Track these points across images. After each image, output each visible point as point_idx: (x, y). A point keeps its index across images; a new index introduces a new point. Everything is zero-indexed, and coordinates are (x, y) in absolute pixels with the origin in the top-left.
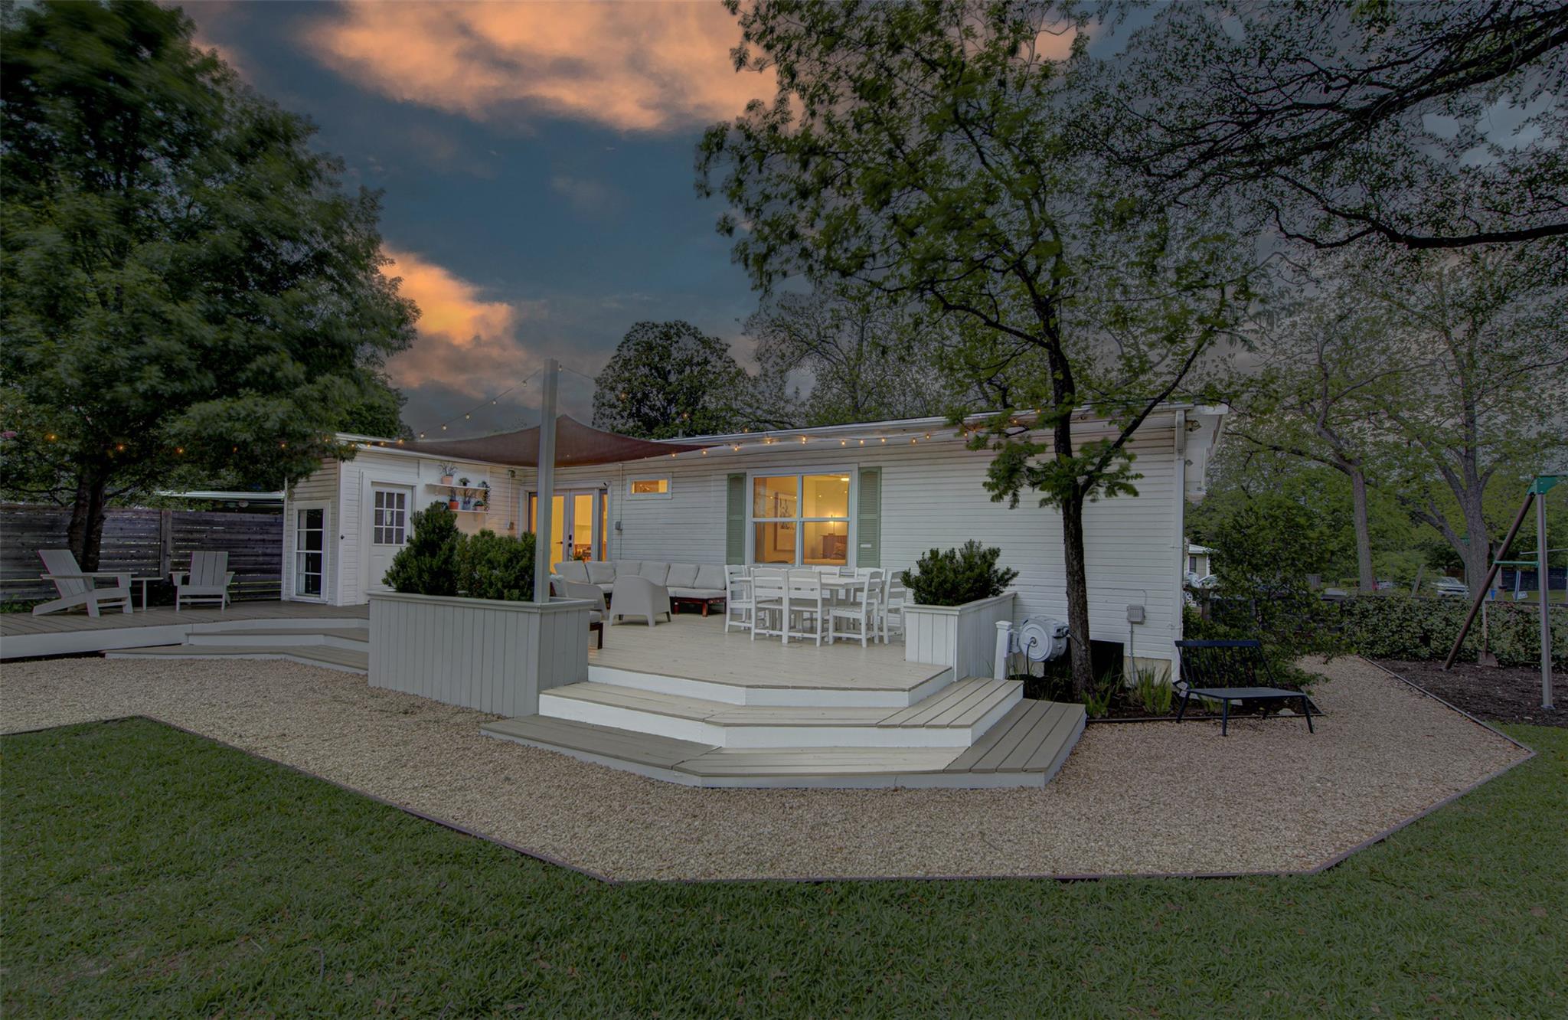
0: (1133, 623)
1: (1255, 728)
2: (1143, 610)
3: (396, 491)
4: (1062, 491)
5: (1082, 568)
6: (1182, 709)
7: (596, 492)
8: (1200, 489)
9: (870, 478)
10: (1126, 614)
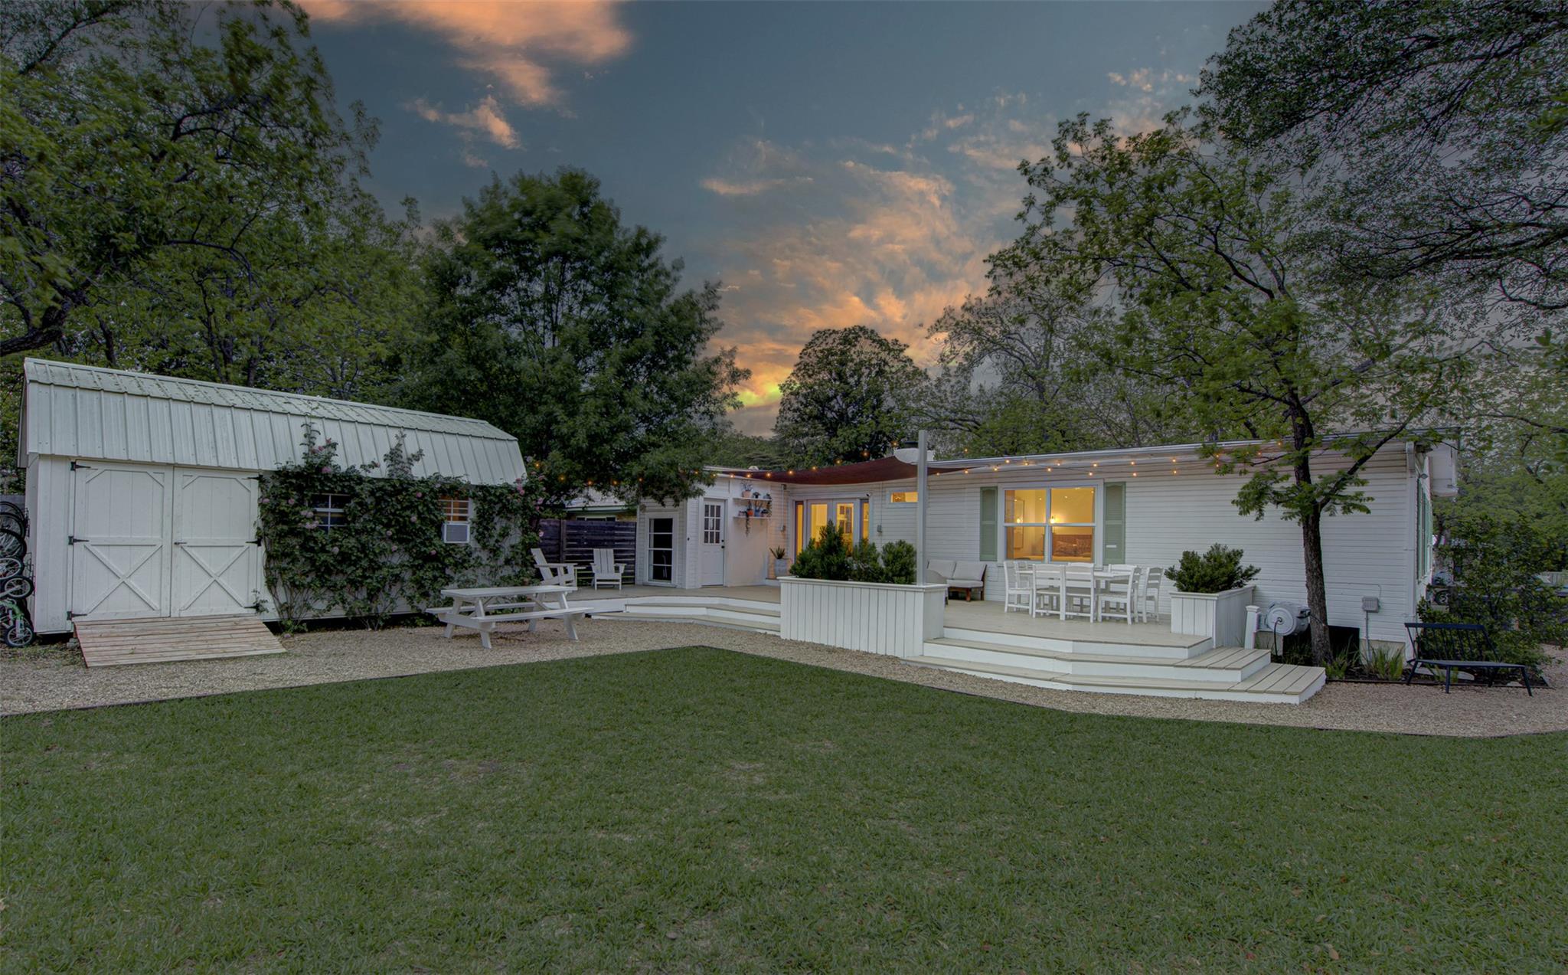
0: (1368, 611)
1: (1477, 691)
2: (1378, 601)
3: (716, 504)
4: (1303, 508)
5: (1320, 567)
6: (1410, 677)
7: (858, 501)
8: (1450, 486)
9: (1115, 491)
10: (1361, 604)
